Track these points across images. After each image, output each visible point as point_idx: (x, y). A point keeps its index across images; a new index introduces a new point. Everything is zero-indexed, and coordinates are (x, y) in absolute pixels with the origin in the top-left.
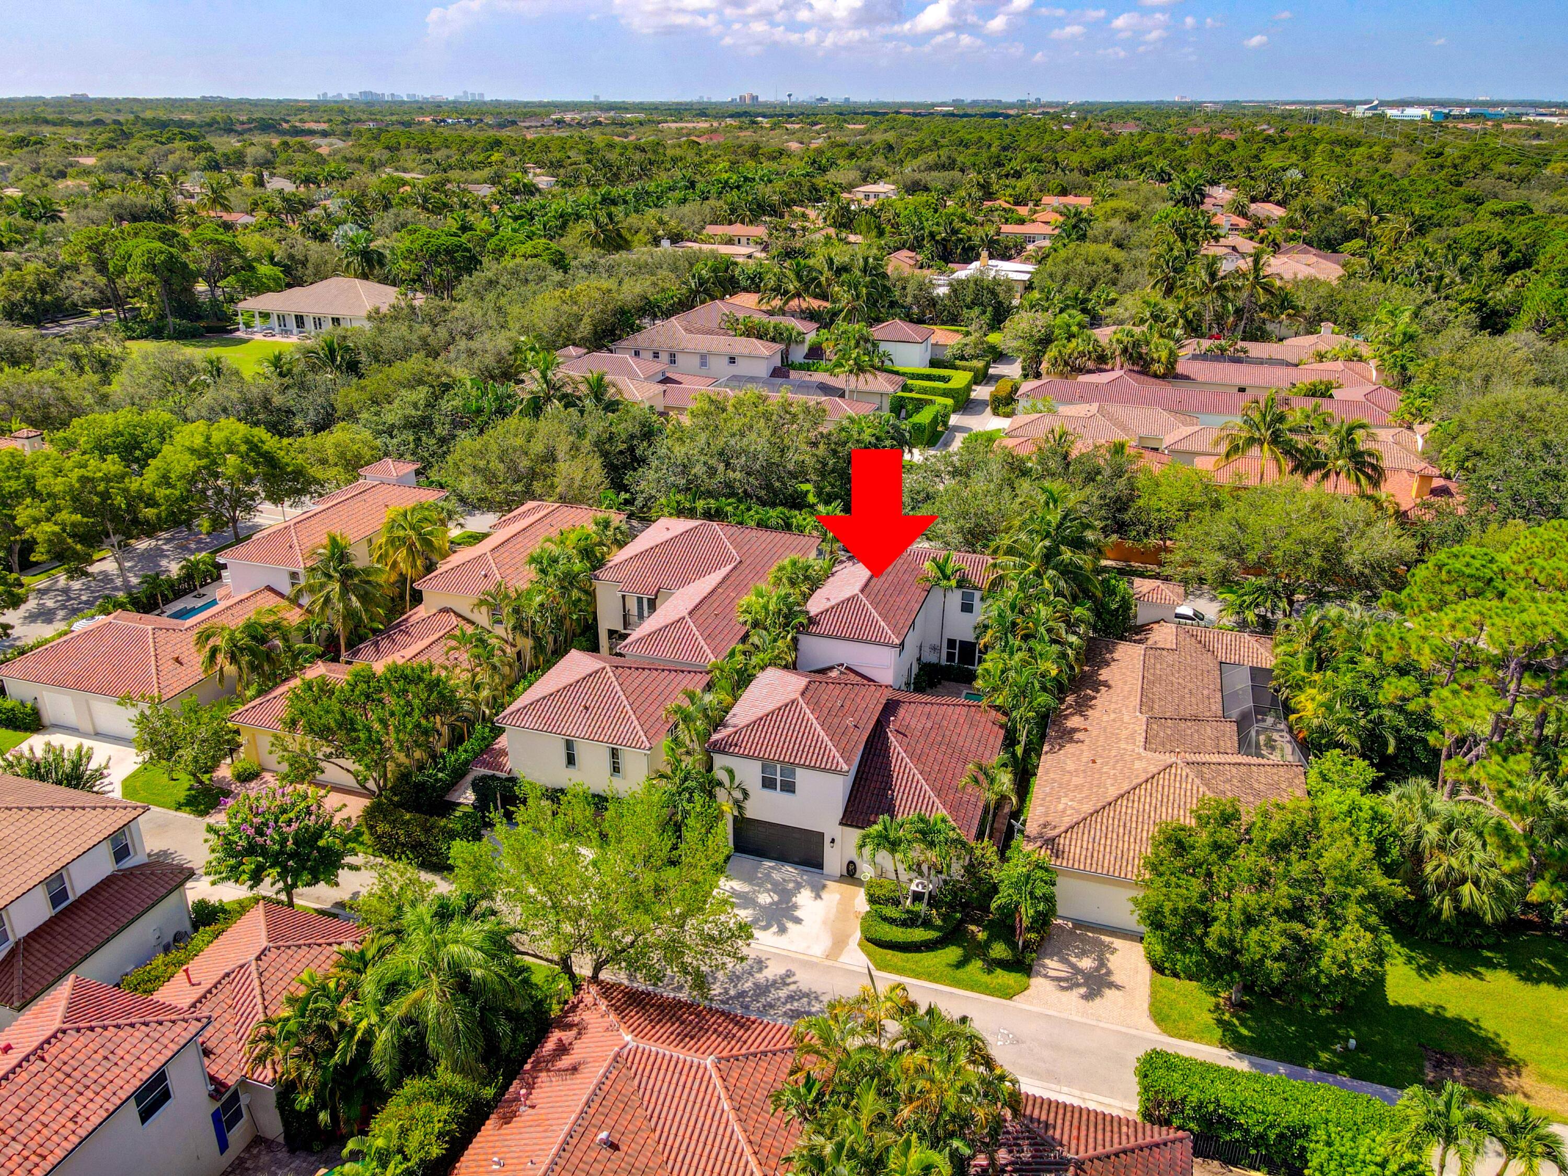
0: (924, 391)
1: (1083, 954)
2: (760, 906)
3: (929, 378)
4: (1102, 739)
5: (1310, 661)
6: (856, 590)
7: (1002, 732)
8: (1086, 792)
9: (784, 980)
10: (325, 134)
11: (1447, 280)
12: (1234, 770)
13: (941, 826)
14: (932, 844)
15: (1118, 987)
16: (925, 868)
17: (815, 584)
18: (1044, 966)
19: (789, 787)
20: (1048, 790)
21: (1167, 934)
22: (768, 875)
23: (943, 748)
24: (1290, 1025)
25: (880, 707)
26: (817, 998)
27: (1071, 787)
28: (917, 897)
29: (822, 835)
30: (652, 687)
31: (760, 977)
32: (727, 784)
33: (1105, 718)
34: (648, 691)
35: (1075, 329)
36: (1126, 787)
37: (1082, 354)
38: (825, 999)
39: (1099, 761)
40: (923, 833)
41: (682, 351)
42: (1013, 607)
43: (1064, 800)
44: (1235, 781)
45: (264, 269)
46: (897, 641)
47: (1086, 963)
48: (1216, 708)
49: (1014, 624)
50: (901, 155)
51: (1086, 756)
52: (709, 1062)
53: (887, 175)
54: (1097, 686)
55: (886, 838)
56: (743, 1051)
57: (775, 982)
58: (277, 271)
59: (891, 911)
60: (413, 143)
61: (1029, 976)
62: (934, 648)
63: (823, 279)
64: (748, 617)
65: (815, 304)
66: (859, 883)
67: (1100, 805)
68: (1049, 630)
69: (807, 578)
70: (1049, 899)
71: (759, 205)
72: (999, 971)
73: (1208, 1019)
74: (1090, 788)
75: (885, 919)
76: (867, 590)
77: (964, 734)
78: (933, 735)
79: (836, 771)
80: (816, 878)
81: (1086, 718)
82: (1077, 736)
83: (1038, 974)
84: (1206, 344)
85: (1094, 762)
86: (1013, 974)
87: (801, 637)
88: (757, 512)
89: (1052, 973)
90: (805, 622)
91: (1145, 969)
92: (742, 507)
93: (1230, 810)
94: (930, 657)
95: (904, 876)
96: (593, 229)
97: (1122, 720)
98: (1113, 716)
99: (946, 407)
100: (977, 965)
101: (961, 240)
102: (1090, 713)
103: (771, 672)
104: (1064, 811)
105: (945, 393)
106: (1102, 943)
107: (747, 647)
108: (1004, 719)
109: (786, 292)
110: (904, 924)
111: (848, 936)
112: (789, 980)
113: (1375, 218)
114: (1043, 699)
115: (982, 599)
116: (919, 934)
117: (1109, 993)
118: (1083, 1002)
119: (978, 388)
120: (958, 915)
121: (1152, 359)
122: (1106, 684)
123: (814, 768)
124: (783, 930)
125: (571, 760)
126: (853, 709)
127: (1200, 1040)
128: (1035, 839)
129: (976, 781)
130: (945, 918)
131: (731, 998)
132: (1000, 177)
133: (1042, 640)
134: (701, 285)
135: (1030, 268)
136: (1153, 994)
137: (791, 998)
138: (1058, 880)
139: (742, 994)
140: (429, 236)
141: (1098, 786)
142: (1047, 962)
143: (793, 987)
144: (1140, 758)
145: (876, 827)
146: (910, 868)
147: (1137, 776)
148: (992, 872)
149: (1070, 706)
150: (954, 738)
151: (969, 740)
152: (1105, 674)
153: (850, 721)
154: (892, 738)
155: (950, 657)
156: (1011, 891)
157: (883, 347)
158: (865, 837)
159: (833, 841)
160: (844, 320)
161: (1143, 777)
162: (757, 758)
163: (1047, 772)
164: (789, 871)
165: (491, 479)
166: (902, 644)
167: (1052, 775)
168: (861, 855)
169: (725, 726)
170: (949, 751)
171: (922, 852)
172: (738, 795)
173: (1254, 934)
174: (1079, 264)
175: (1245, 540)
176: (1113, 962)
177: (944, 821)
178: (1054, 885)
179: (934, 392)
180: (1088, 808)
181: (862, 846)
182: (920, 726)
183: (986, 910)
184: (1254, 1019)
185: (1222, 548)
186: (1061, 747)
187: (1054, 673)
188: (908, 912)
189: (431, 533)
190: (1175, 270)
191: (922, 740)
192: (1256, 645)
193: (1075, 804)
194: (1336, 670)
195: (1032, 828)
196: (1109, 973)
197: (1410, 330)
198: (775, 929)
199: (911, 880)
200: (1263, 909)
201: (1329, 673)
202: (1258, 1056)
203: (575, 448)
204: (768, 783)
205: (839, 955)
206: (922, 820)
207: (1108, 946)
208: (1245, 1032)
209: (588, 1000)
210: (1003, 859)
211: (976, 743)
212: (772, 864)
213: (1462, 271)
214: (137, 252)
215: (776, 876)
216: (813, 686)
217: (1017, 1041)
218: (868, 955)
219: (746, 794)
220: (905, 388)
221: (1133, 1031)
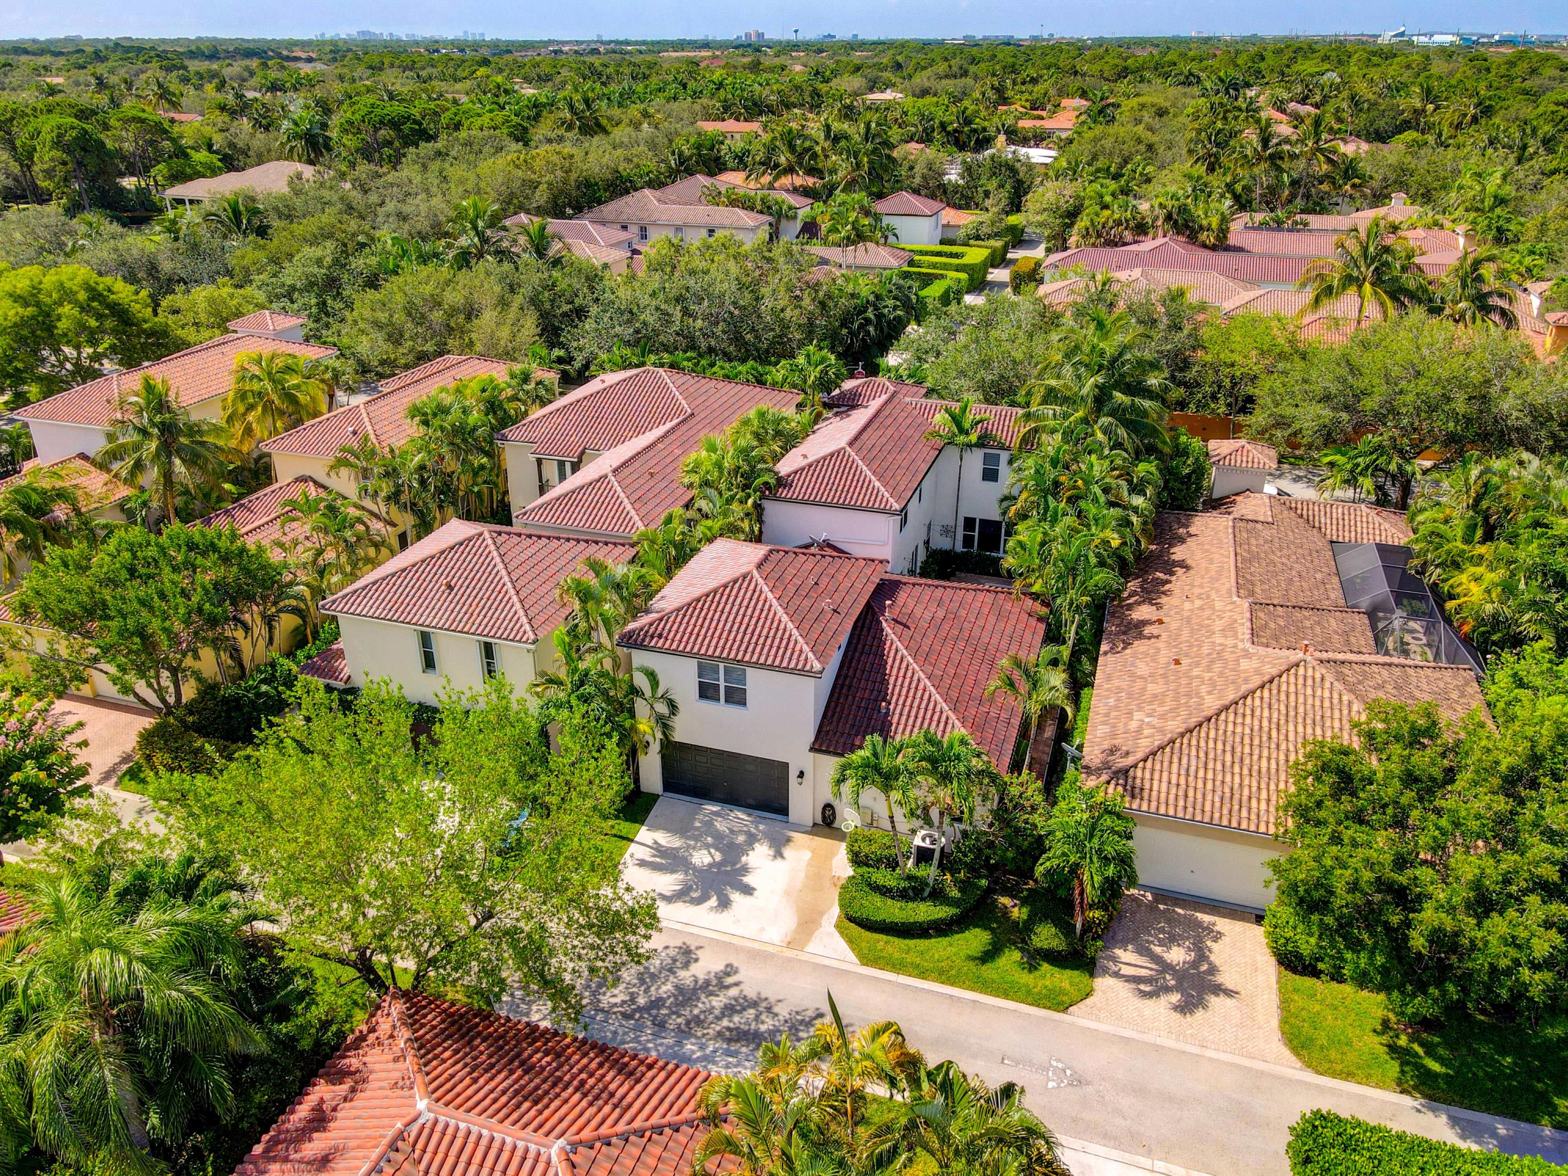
0: (934, 266)
1: (1172, 940)
2: (695, 868)
3: (939, 254)
4: (1185, 633)
5: (1472, 528)
6: (843, 442)
7: (1042, 627)
8: (1169, 704)
9: (720, 982)
10: (310, 60)
11: (1531, 150)
12: (1385, 673)
13: (957, 749)
14: (946, 778)
15: (1229, 993)
16: (934, 813)
17: (790, 441)
18: (1115, 959)
19: (737, 697)
20: (1112, 701)
21: (1329, 920)
22: (709, 824)
23: (961, 644)
24: (1504, 1054)
25: (871, 588)
26: (769, 1009)
27: (1147, 696)
28: (924, 856)
29: (786, 765)
30: (549, 561)
31: (686, 976)
32: (648, 692)
33: (1187, 605)
34: (542, 566)
35: (1108, 199)
36: (1231, 696)
37: (1118, 223)
38: (783, 1011)
39: (1184, 662)
40: (934, 762)
41: (654, 224)
42: (1054, 463)
43: (1137, 715)
44: (1389, 688)
45: (201, 156)
46: (896, 506)
47: (1177, 955)
48: (1336, 595)
49: (1056, 484)
50: (910, 70)
51: (1165, 655)
52: (554, 1151)
53: (894, 85)
54: (1170, 567)
55: (877, 769)
56: (621, 1127)
57: (707, 983)
58: (215, 159)
59: (883, 877)
60: (397, 62)
61: (1092, 975)
62: (947, 531)
63: (818, 149)
64: (696, 479)
65: (810, 181)
66: (839, 835)
67: (1193, 721)
68: (1106, 490)
69: (778, 433)
70: (1124, 860)
71: (755, 104)
72: (1045, 967)
73: (1375, 1044)
74: (1176, 699)
75: (877, 889)
76: (858, 445)
77: (989, 627)
78: (946, 626)
79: (803, 672)
80: (778, 827)
81: (1159, 607)
82: (1147, 630)
83: (1106, 971)
84: (1259, 217)
85: (1177, 662)
86: (1068, 973)
87: (767, 505)
88: (721, 366)
89: (1126, 970)
90: (772, 481)
91: (1268, 966)
92: (703, 362)
93: (1422, 722)
94: (941, 543)
95: (903, 825)
96: (568, 116)
97: (1213, 608)
98: (1198, 603)
99: (959, 281)
100: (1012, 957)
101: (975, 131)
102: (1164, 600)
103: (722, 545)
104: (1139, 730)
105: (958, 269)
106: (1199, 924)
107: (691, 514)
108: (1044, 611)
109: (777, 166)
110: (903, 895)
111: (822, 914)
112: (729, 980)
113: (1430, 107)
114: (1102, 577)
115: (1010, 462)
116: (925, 911)
117: (1216, 1002)
118: (1177, 1016)
119: (996, 271)
120: (984, 882)
121: (1201, 228)
122: (1183, 565)
123: (771, 668)
124: (725, 903)
125: (429, 662)
126: (831, 588)
127: (1366, 1080)
128: (1098, 771)
129: (1011, 684)
130: (964, 886)
131: (639, 1009)
132: (1014, 83)
133: (1096, 500)
134: (682, 164)
135: (1053, 153)
136: (1285, 1004)
137: (730, 1010)
138: (1138, 832)
139: (657, 1003)
140: (373, 106)
141: (1188, 695)
142: (1119, 952)
143: (733, 992)
144: (1247, 655)
145: (861, 753)
146: (912, 813)
147: (1246, 681)
148: (1036, 819)
149: (1133, 594)
150: (976, 632)
151: (997, 636)
152: (1178, 553)
153: (826, 603)
154: (887, 629)
155: (968, 541)
156: (1066, 848)
157: (886, 220)
158: (844, 768)
159: (801, 775)
160: (843, 191)
161: (1256, 681)
162: (690, 655)
163: (1109, 678)
164: (740, 817)
165: (396, 338)
166: (904, 510)
167: (1116, 683)
168: (838, 794)
169: (647, 611)
170: (969, 649)
171: (931, 790)
172: (662, 708)
173: (1498, 925)
174: (1108, 143)
175: (1360, 384)
176: (1219, 953)
177: (963, 742)
178: (1129, 837)
179: (946, 267)
180: (1175, 726)
181: (841, 780)
182: (928, 616)
183: (1029, 874)
184: (1447, 1044)
185: (1326, 398)
186: (1127, 645)
187: (1115, 543)
188: (910, 878)
189: (297, 387)
190: (1218, 145)
191: (931, 633)
192: (1378, 519)
193: (1155, 721)
194: (1513, 540)
195: (1092, 755)
196: (1213, 970)
197: (1501, 193)
198: (713, 902)
199: (914, 832)
200: (1507, 882)
201: (1503, 544)
202: (1461, 1105)
203: (503, 303)
204: (707, 692)
205: (805, 944)
206: (930, 741)
207: (1209, 929)
208: (1435, 1066)
209: (384, 1027)
210: (1052, 800)
211: (1006, 639)
212: (715, 808)
213: (1546, 142)
214: (46, 128)
215: (721, 825)
216: (775, 557)
217: (1079, 1081)
218: (850, 941)
219: (673, 707)
220: (911, 263)
221: (1258, 1065)
